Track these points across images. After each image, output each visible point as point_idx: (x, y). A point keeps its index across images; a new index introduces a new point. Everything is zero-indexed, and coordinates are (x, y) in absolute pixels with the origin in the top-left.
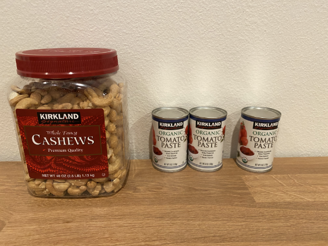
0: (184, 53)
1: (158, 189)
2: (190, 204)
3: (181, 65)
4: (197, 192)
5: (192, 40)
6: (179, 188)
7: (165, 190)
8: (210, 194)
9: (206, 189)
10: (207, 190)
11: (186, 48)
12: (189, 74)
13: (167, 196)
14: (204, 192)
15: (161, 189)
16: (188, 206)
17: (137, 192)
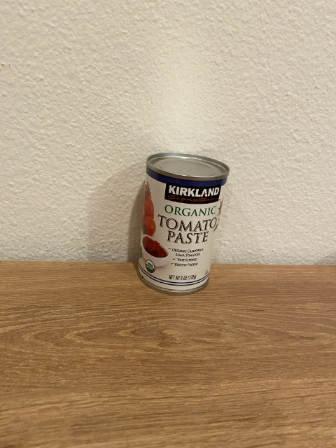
0: (274, 37)
1: (211, 335)
2: (296, 376)
3: (264, 65)
4: (295, 344)
5: (296, 11)
6: (255, 333)
7: (228, 338)
8: (323, 347)
9: (310, 334)
10: (313, 339)
11: (282, 27)
12: (276, 88)
13: (237, 354)
14: (309, 343)
15: (219, 335)
16: (293, 382)
17: (169, 345)
